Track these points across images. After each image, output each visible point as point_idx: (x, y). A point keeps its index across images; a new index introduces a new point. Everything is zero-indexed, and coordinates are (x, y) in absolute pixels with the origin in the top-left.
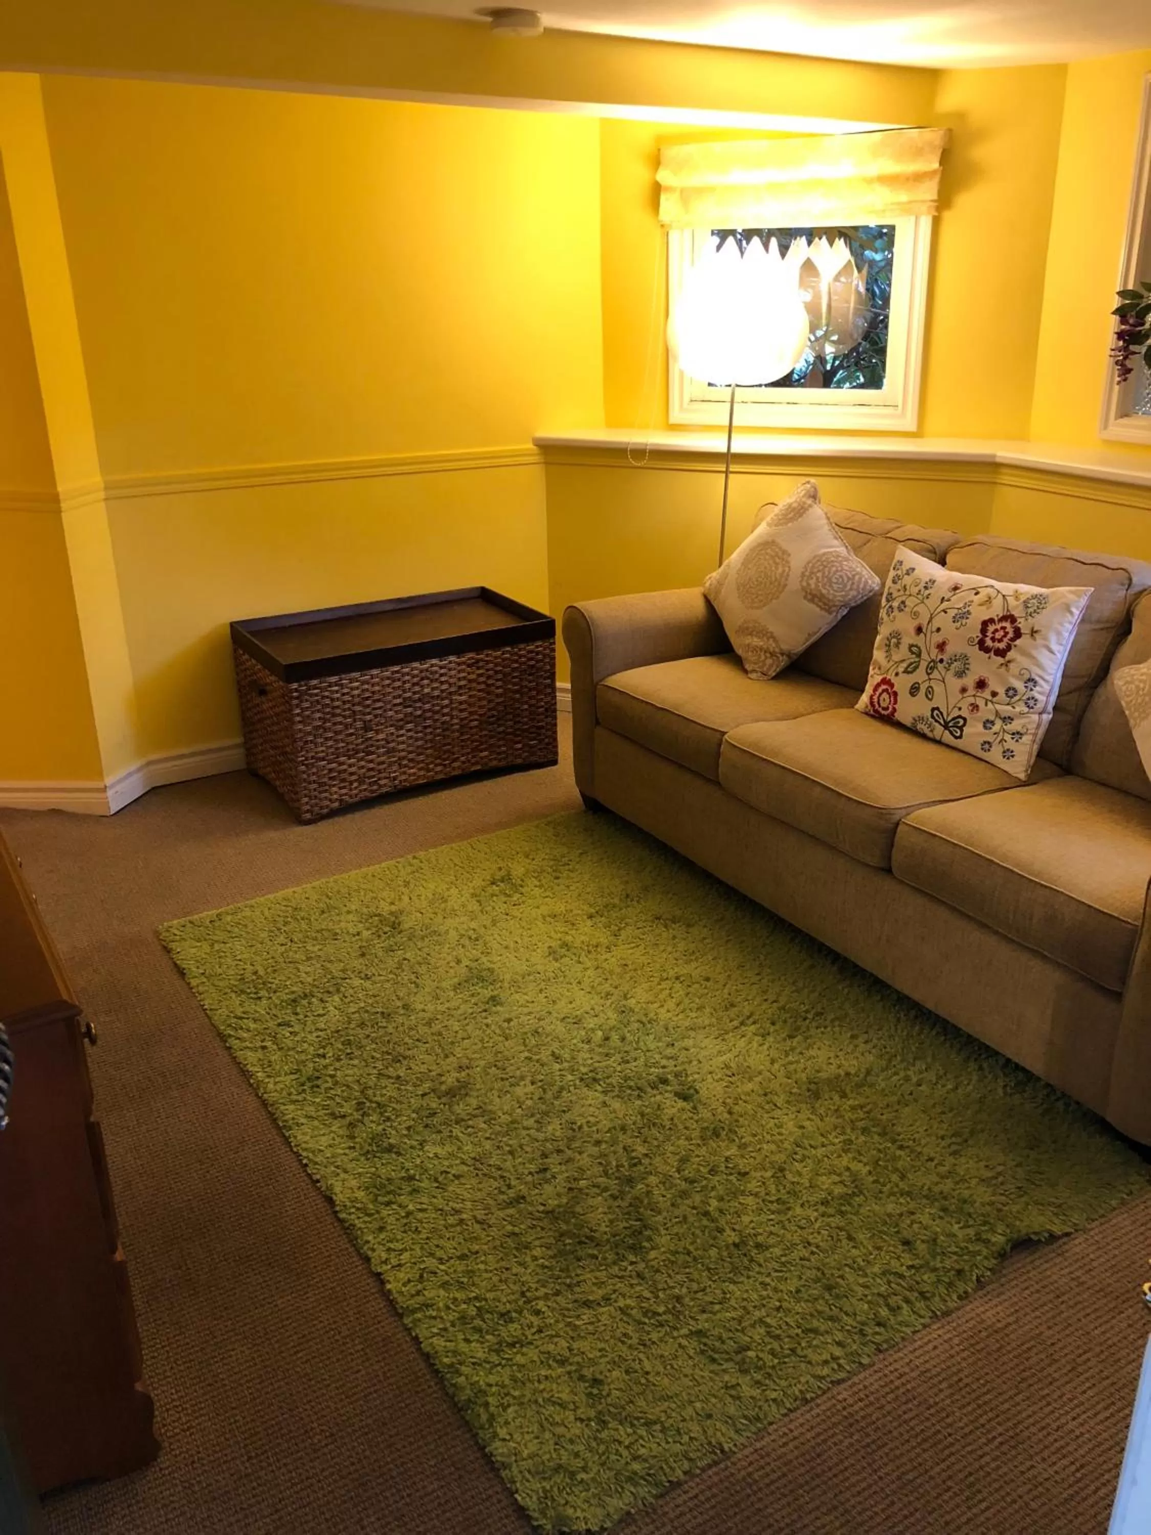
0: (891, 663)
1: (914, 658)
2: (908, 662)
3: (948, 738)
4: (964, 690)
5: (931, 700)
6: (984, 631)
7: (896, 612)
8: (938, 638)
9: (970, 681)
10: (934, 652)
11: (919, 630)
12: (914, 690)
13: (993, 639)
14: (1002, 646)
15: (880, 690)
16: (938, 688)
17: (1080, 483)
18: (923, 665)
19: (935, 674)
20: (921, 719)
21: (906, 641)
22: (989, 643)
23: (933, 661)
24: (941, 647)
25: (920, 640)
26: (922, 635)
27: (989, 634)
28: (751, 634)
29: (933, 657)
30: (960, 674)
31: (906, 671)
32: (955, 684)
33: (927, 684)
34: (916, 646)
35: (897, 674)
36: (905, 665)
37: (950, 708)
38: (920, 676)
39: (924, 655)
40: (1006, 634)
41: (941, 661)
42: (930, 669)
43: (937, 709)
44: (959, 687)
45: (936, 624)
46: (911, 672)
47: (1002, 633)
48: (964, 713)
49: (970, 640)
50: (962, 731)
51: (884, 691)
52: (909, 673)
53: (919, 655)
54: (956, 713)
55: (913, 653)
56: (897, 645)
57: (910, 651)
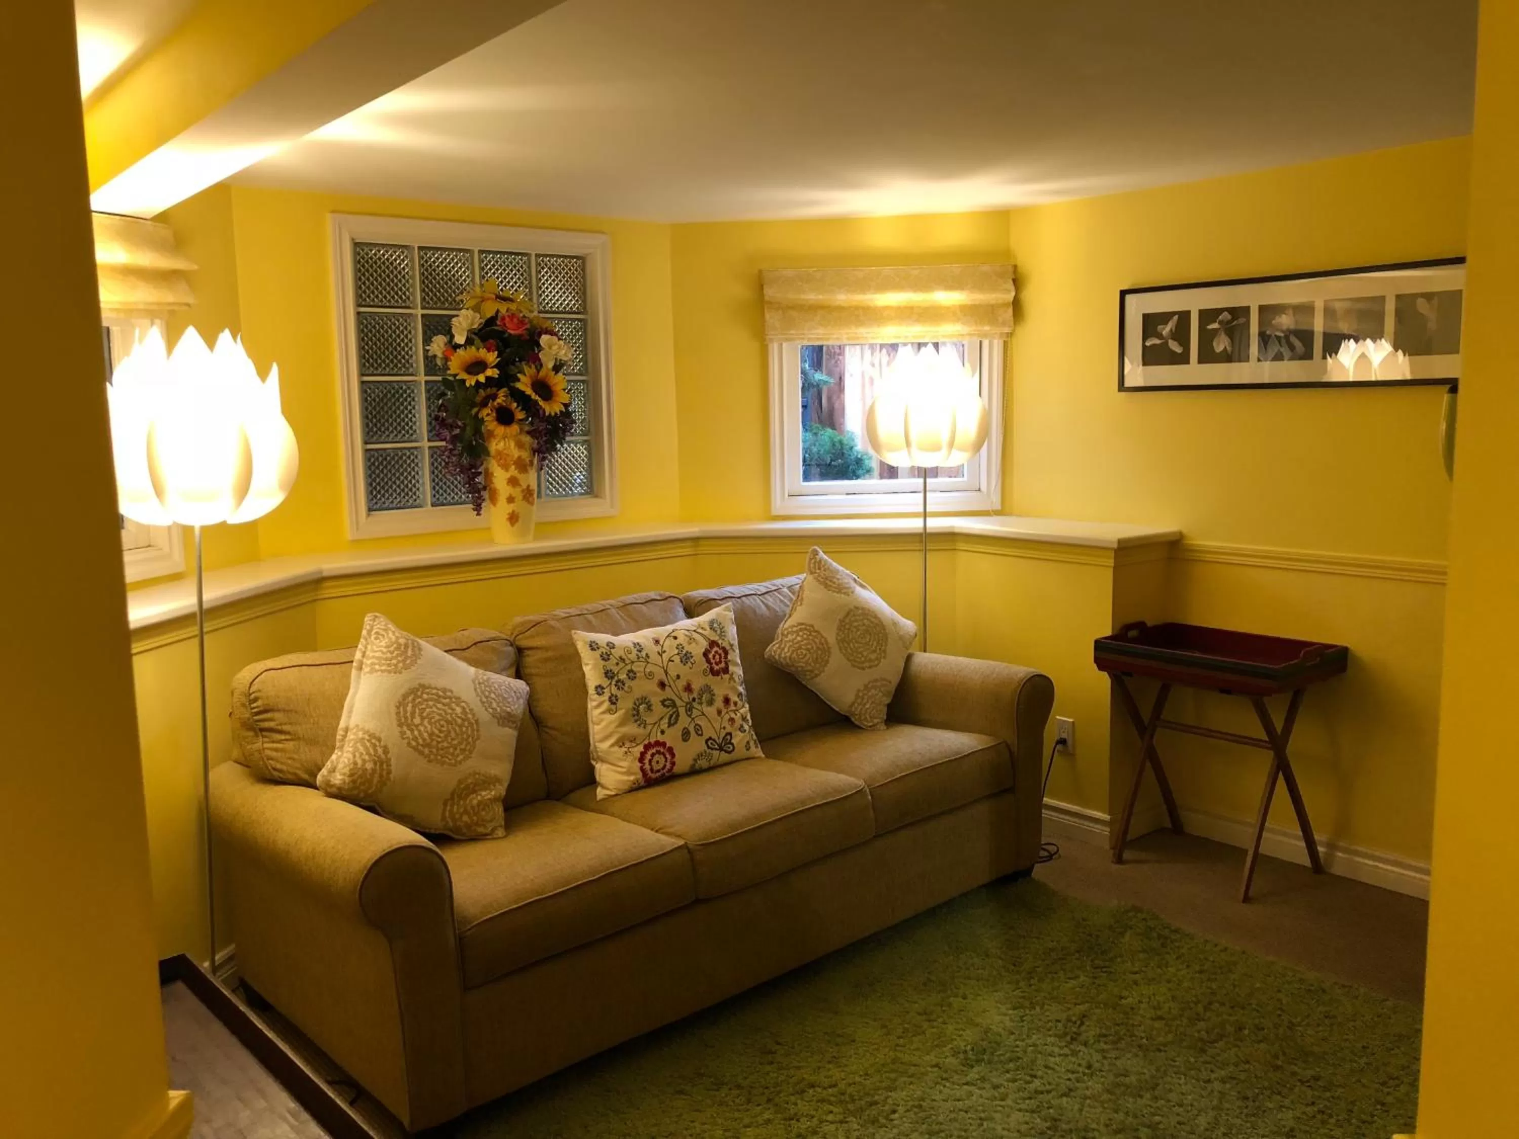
0: (649, 727)
1: (671, 711)
2: (668, 716)
3: (724, 757)
4: (719, 712)
5: (701, 735)
6: (708, 661)
7: (628, 683)
8: (681, 684)
9: (719, 703)
10: (685, 696)
11: (662, 685)
12: (686, 735)
13: (717, 664)
14: (723, 665)
15: (648, 756)
16: (702, 722)
17: (414, 574)
18: (682, 711)
19: (695, 713)
20: (700, 756)
21: (655, 701)
22: (716, 668)
23: (687, 703)
24: (688, 688)
25: (668, 693)
26: (667, 687)
27: (712, 661)
28: (474, 791)
29: (686, 700)
30: (711, 703)
31: (670, 725)
32: (711, 711)
33: (693, 725)
34: (668, 699)
35: (663, 732)
36: (666, 720)
37: (718, 731)
38: (684, 721)
39: (679, 703)
40: (720, 655)
41: (694, 700)
42: (689, 709)
43: (710, 738)
44: (716, 713)
45: (673, 673)
46: (676, 723)
47: (717, 657)
48: (729, 729)
49: (704, 672)
50: (732, 744)
51: (653, 755)
52: (673, 725)
53: (674, 705)
54: (723, 735)
55: (668, 707)
56: (649, 708)
57: (664, 706)
